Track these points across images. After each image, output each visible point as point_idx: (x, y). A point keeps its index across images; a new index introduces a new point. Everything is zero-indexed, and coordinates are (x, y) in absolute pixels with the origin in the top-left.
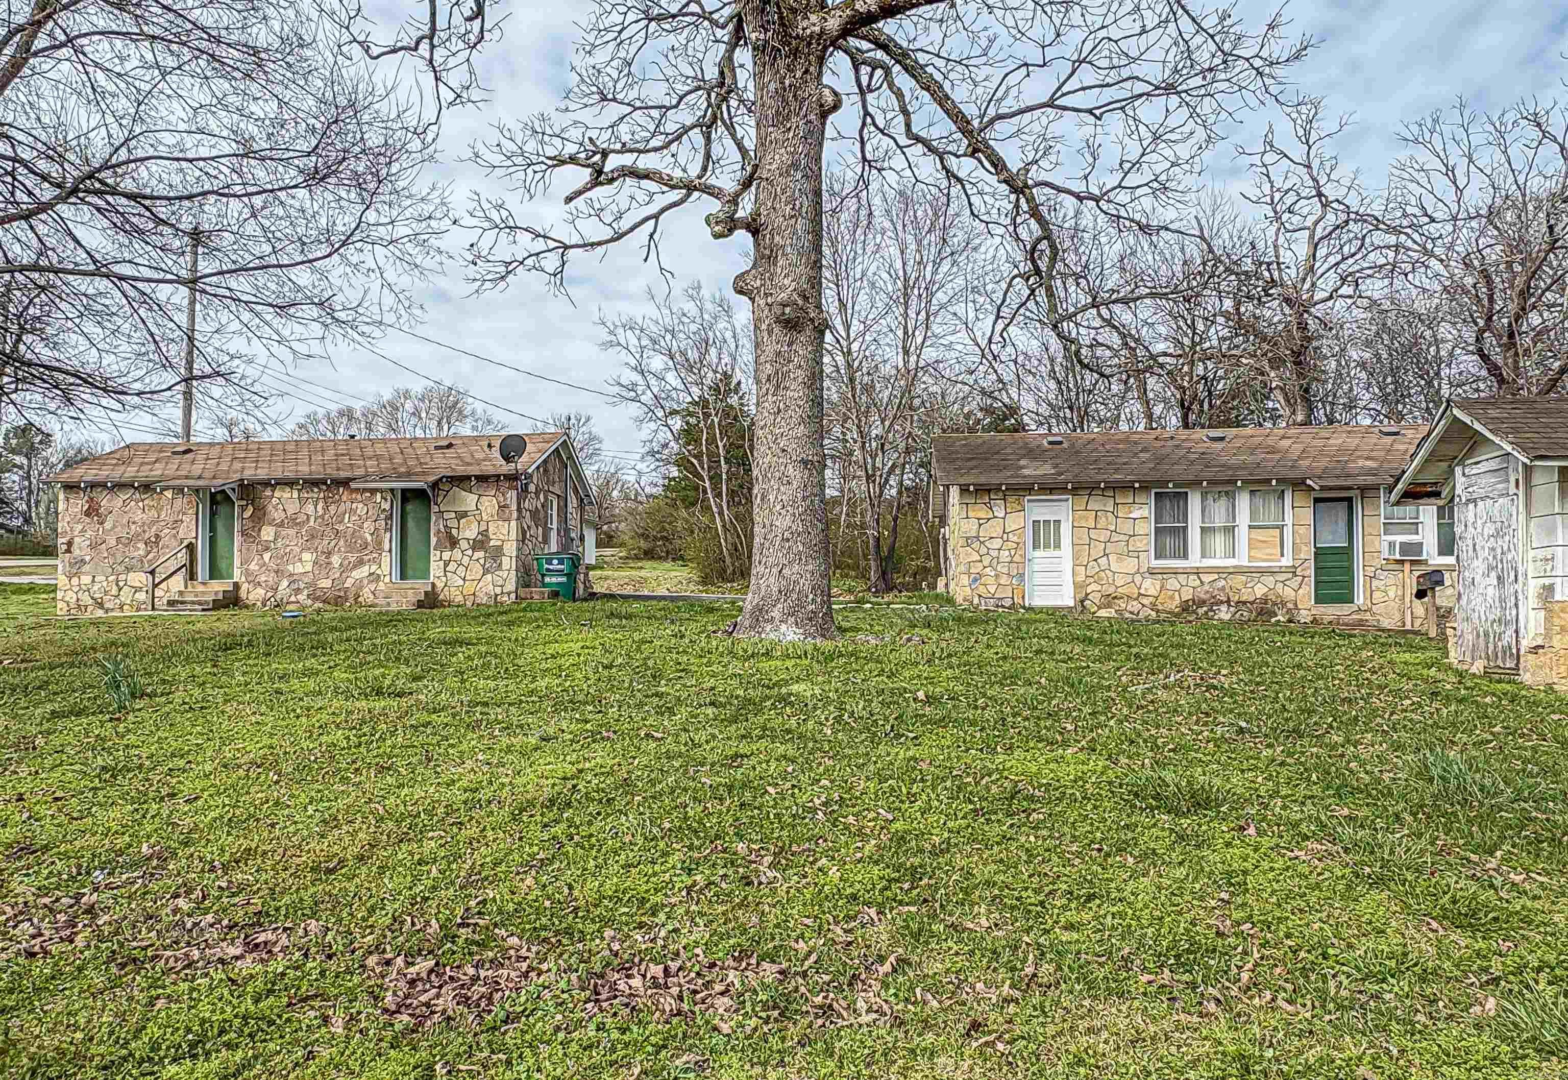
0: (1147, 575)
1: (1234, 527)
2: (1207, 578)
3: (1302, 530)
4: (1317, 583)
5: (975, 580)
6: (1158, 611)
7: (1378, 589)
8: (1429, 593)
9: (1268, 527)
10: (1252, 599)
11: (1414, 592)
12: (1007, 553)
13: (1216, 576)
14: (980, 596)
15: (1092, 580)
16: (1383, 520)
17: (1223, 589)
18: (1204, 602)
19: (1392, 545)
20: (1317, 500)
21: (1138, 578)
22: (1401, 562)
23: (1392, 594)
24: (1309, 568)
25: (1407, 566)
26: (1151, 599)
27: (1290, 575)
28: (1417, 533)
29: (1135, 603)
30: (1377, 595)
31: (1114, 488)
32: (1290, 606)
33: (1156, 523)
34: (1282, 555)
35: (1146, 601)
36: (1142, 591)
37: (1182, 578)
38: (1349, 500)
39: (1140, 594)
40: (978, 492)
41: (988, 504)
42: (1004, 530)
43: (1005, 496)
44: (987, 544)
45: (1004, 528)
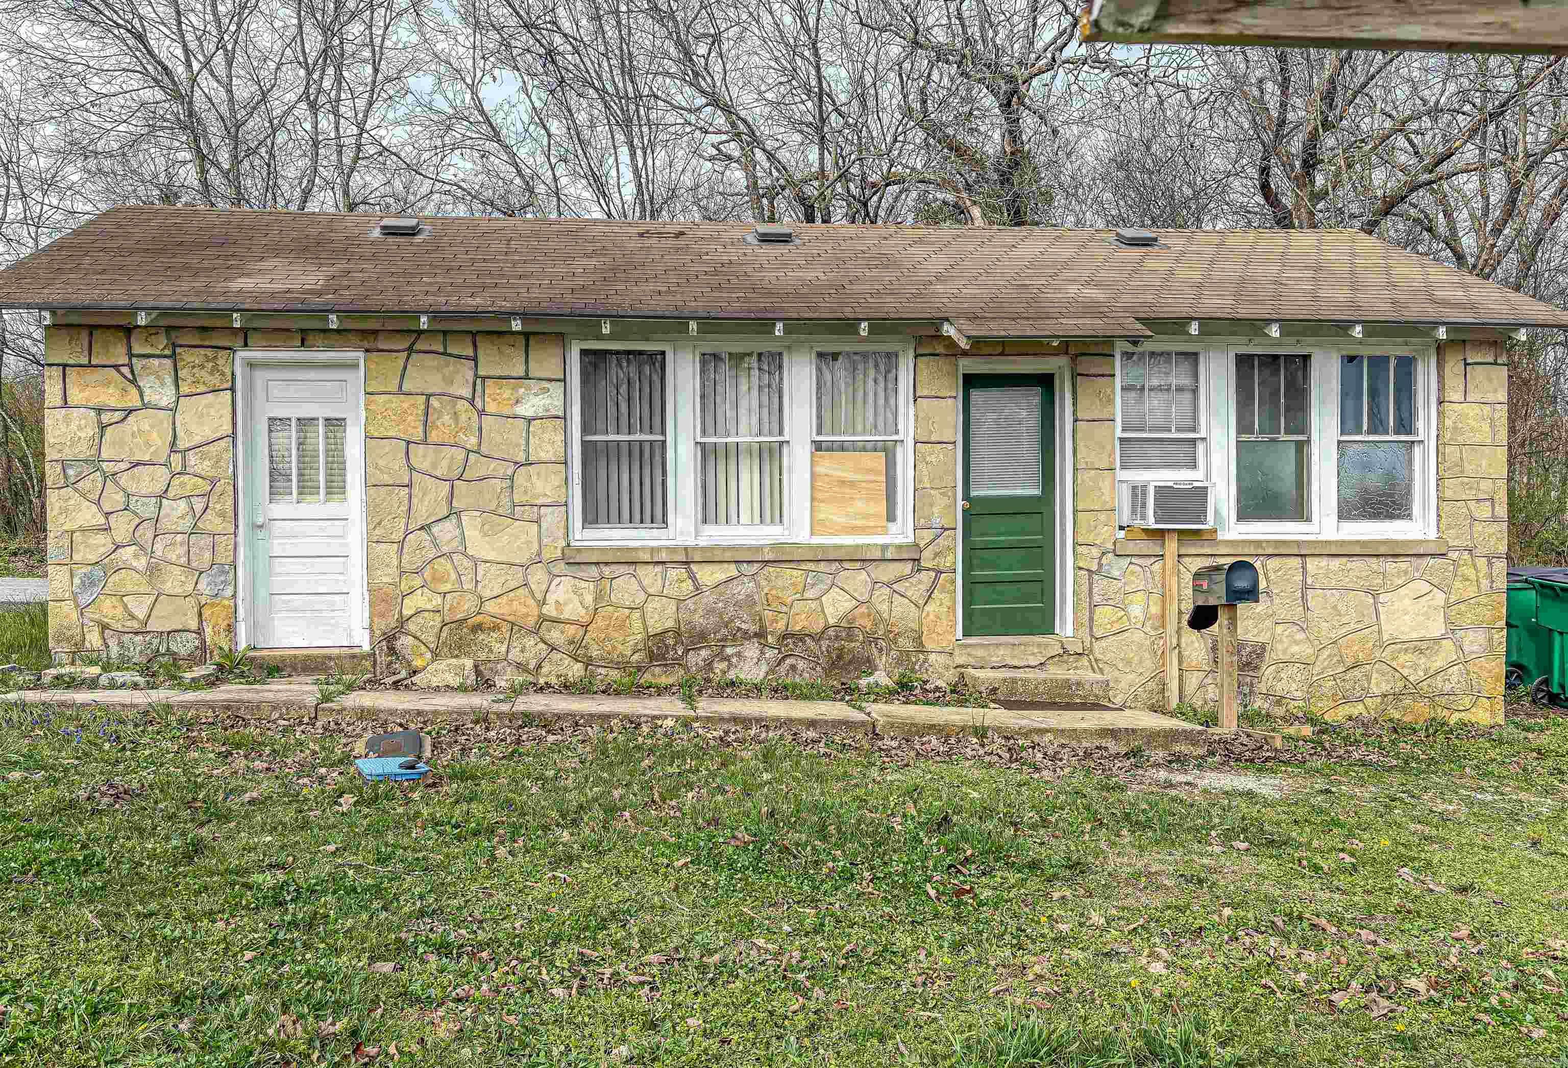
0: (561, 567)
1: (781, 444)
2: (709, 575)
3: (936, 455)
4: (970, 585)
5: (89, 583)
6: (588, 662)
7: (1107, 601)
8: (1223, 618)
9: (854, 447)
10: (817, 628)
11: (1188, 607)
12: (183, 505)
13: (732, 571)
14: (104, 627)
15: (418, 582)
16: (1119, 433)
17: (750, 601)
18: (702, 636)
19: (1138, 492)
20: (971, 381)
21: (538, 577)
22: (1158, 535)
23: (1136, 611)
24: (951, 549)
25: (1172, 546)
26: (571, 630)
27: (907, 568)
28: (1194, 466)
29: (530, 642)
30: (1104, 615)
31: (474, 335)
32: (905, 643)
33: (586, 429)
34: (891, 517)
35: (555, 635)
36: (549, 610)
37: (648, 575)
38: (1045, 382)
39: (543, 619)
40: (97, 334)
41: (126, 370)
42: (173, 443)
43: (174, 346)
44: (124, 480)
45: (175, 436)
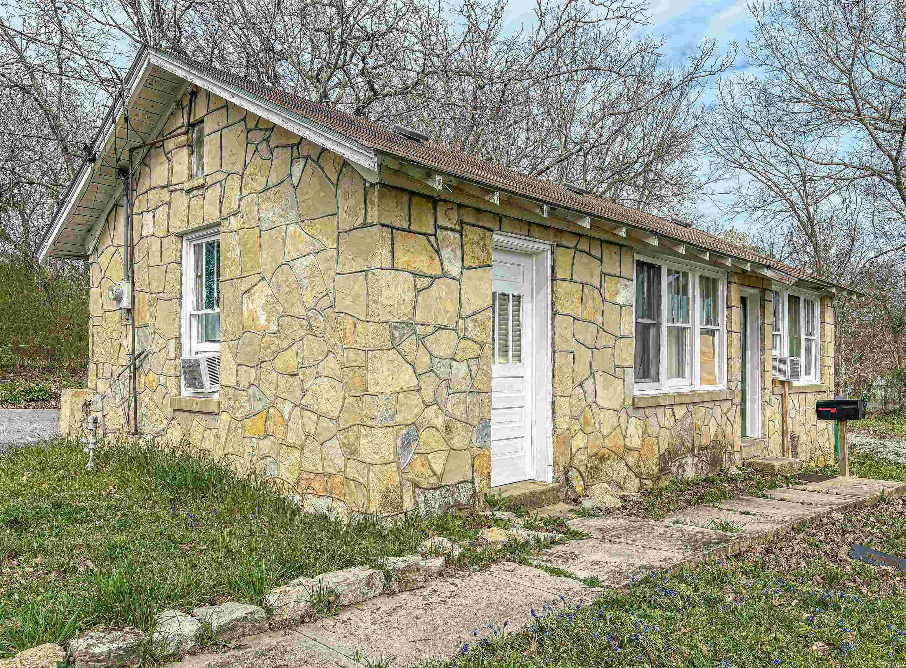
1: (684, 329)
2: (679, 413)
3: (736, 339)
5: (407, 443)
6: (641, 477)
7: (771, 418)
9: (707, 332)
10: (708, 443)
12: (465, 367)
13: (685, 409)
14: (416, 486)
15: (577, 425)
17: (690, 428)
18: (677, 453)
21: (623, 418)
22: (783, 384)
23: (776, 424)
24: (740, 392)
25: (787, 389)
26: (635, 454)
27: (730, 404)
29: (621, 466)
30: (770, 425)
31: (602, 242)
34: (715, 375)
35: (630, 460)
36: (628, 442)
37: (660, 414)
39: (626, 449)
40: (415, 200)
41: (432, 239)
42: (460, 311)
43: (462, 223)
44: (430, 342)
45: (461, 306)
